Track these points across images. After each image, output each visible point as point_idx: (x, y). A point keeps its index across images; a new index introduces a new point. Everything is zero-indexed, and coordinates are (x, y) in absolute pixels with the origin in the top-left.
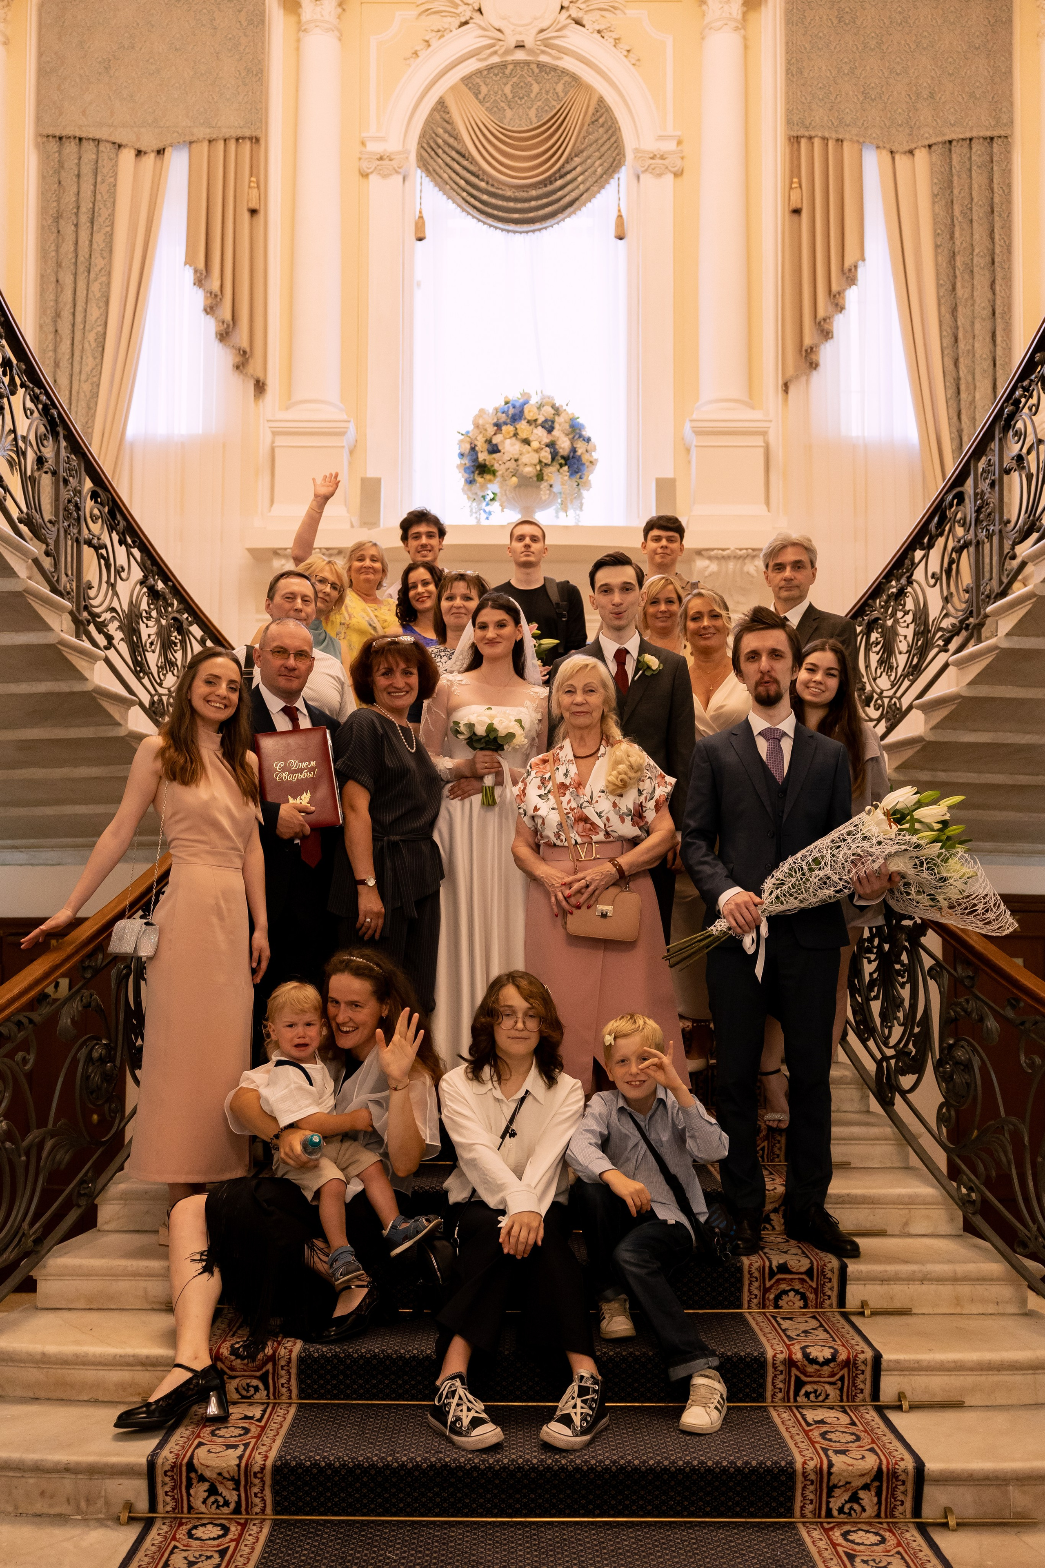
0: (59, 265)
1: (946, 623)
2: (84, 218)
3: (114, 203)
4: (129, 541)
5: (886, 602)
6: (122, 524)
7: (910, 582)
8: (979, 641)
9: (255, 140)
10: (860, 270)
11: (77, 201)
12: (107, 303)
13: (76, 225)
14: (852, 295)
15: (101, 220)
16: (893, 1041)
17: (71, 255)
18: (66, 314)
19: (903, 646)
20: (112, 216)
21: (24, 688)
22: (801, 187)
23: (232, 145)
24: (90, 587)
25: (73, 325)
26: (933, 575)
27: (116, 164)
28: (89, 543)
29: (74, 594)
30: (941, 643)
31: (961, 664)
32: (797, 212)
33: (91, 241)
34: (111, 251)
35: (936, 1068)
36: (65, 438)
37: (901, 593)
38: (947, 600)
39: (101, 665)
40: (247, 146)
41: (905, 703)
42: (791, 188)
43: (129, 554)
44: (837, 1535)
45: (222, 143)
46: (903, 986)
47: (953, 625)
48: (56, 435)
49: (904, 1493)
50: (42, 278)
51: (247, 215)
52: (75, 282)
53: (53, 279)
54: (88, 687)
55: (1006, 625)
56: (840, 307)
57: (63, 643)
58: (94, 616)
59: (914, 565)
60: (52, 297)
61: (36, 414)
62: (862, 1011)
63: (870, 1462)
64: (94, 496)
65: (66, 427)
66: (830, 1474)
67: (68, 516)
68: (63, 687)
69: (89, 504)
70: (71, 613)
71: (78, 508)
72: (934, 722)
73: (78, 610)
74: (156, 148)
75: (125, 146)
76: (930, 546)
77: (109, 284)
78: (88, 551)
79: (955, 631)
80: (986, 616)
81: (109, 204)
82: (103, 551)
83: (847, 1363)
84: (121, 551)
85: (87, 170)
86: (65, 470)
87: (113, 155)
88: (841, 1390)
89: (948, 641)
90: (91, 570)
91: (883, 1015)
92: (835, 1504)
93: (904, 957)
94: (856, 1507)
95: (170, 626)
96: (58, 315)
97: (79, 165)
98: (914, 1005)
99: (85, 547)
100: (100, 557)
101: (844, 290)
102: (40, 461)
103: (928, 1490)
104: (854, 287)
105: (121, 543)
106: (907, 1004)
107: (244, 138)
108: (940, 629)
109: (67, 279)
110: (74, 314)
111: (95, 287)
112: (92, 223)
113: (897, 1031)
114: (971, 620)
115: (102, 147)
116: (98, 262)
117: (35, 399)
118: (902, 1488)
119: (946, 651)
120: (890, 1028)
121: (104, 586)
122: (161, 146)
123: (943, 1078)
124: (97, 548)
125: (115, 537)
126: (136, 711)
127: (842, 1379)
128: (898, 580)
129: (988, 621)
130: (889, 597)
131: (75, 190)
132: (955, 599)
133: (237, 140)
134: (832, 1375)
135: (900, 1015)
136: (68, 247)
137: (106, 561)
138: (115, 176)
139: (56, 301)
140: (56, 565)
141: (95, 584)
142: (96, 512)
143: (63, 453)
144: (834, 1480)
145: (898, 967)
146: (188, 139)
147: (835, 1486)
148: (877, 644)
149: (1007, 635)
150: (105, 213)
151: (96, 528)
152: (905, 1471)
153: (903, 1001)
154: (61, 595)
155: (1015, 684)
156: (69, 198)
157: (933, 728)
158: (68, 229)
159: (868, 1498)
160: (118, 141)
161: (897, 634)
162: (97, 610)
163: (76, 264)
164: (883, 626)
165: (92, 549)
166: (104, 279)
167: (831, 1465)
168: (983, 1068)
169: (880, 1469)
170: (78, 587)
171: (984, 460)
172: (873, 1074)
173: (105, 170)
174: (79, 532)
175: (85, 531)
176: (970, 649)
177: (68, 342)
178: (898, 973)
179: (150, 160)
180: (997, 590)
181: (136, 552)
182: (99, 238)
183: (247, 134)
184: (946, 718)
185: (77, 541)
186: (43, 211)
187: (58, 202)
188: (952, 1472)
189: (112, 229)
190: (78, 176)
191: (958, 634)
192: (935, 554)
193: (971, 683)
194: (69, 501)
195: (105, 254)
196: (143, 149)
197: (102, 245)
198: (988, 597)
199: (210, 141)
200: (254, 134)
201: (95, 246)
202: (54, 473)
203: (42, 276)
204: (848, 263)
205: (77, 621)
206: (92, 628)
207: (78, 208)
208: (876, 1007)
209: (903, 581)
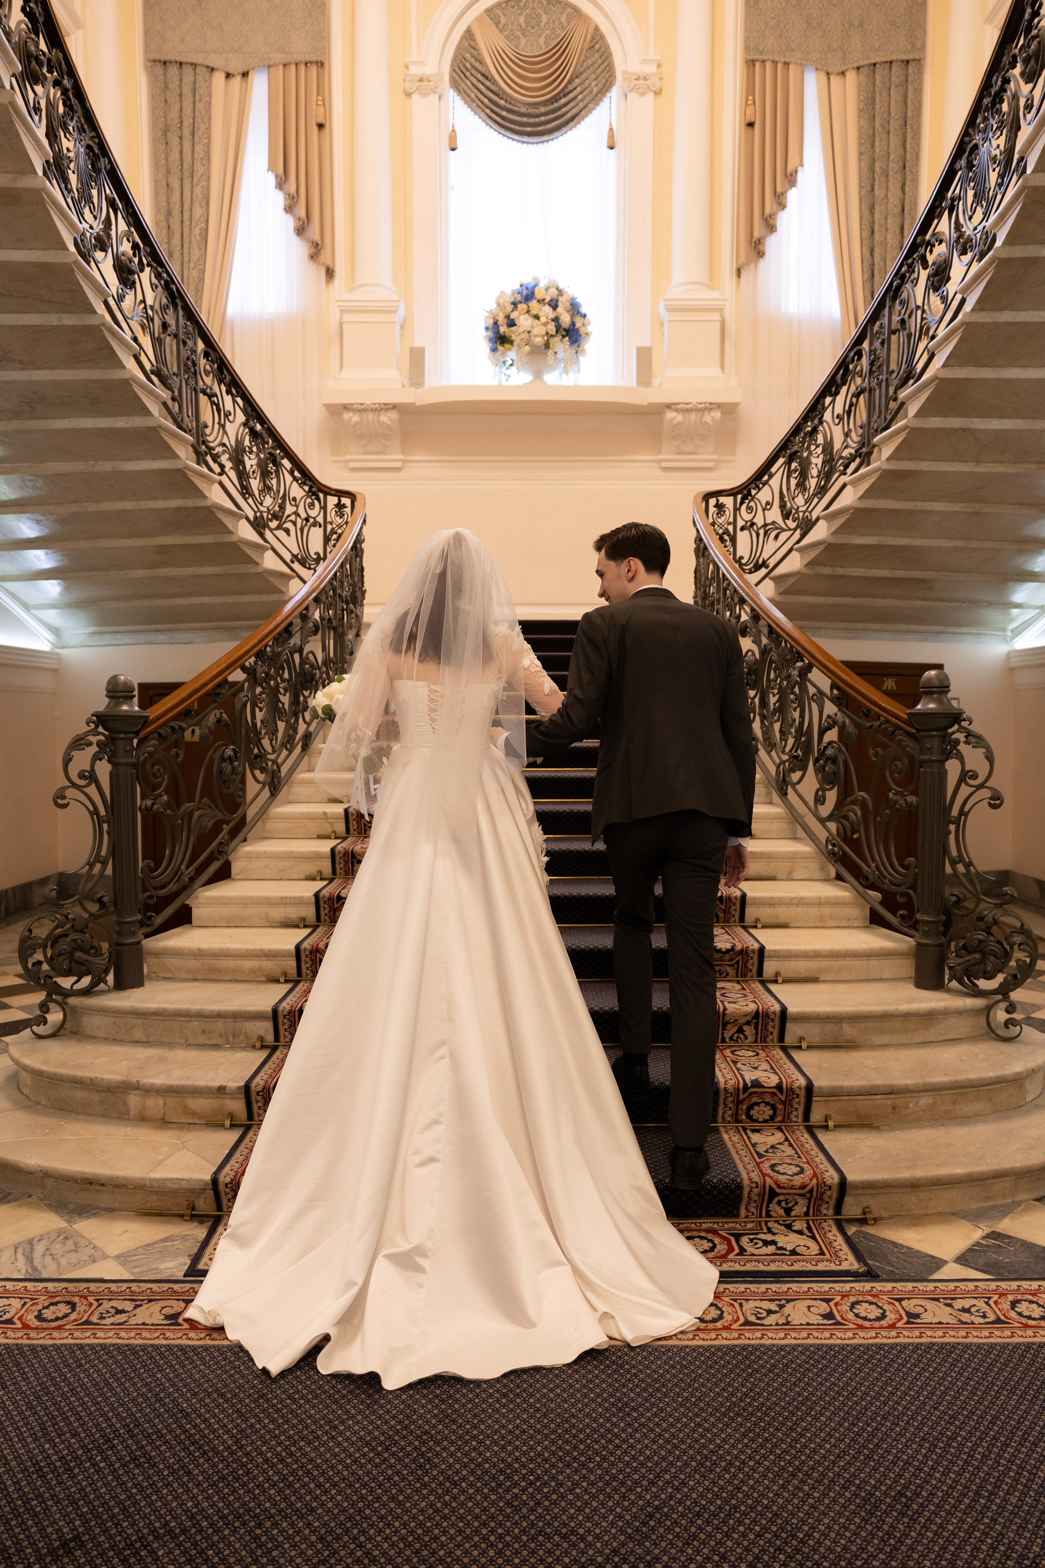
0: (168, 171)
1: (846, 453)
2: (186, 132)
3: (210, 118)
4: (234, 391)
5: (804, 438)
6: (228, 378)
7: (821, 422)
8: (869, 464)
9: (321, 64)
10: (799, 175)
11: (181, 117)
12: (208, 203)
13: (181, 138)
14: (792, 195)
15: (200, 133)
16: (787, 749)
17: (177, 163)
18: (176, 213)
19: (814, 472)
20: (209, 128)
21: (160, 504)
22: (754, 103)
23: (302, 68)
24: (206, 427)
25: (182, 222)
26: (838, 416)
27: (210, 85)
28: (204, 392)
29: (194, 431)
30: (842, 468)
31: (854, 483)
32: (751, 125)
33: (193, 151)
34: (209, 159)
35: (815, 764)
36: (182, 308)
37: (815, 431)
38: (847, 435)
39: (217, 486)
40: (314, 69)
41: (814, 516)
42: (747, 105)
43: (234, 402)
44: (727, 1052)
45: (294, 66)
46: (795, 710)
47: (851, 454)
48: (175, 306)
49: (773, 1027)
50: (156, 182)
51: (315, 128)
52: (182, 185)
53: (164, 183)
54: (208, 503)
55: (887, 451)
56: (782, 206)
57: (188, 468)
58: (211, 449)
59: (824, 409)
60: (164, 198)
61: (160, 288)
62: (767, 732)
63: (752, 1007)
64: (206, 355)
65: (183, 300)
66: (724, 1014)
67: (187, 370)
68: (189, 503)
69: (203, 361)
70: (193, 446)
71: (194, 364)
72: (833, 529)
73: (198, 443)
74: (241, 71)
75: (217, 70)
76: (837, 393)
77: (208, 187)
78: (203, 399)
79: (852, 459)
80: (874, 446)
81: (206, 120)
82: (215, 399)
83: (742, 951)
84: (228, 399)
85: (187, 90)
86: (184, 334)
87: (207, 78)
88: (737, 970)
89: (847, 466)
90: (207, 414)
91: (781, 731)
92: (727, 1035)
93: (797, 690)
94: (741, 1036)
95: (266, 459)
96: (169, 213)
97: (180, 86)
98: (802, 723)
99: (201, 396)
100: (212, 403)
101: (786, 191)
102: (165, 326)
103: (789, 1026)
104: (794, 189)
105: (228, 393)
106: (797, 722)
107: (311, 63)
108: (841, 458)
109: (175, 183)
110: (182, 212)
111: (198, 190)
112: (193, 135)
113: (791, 741)
114: (864, 450)
115: (198, 70)
116: (199, 169)
117: (158, 276)
118: (772, 1024)
119: (845, 474)
120: (786, 741)
121: (217, 426)
122: (245, 69)
123: (820, 770)
124: (210, 396)
125: (223, 388)
126: (244, 522)
127: (738, 962)
128: (812, 421)
129: (876, 450)
130: (806, 434)
131: (178, 107)
132: (853, 434)
133: (306, 64)
134: (731, 960)
135: (793, 730)
136: (175, 156)
137: (217, 407)
138: (210, 95)
139: (168, 202)
140: (180, 408)
141: (210, 424)
142: (208, 367)
143: (181, 321)
144: (727, 1018)
145: (792, 697)
146: (267, 63)
147: (728, 1023)
148: (796, 471)
149: (888, 459)
150: (203, 127)
151: (208, 380)
152: (774, 1013)
153: (794, 720)
154: (185, 431)
155: (894, 498)
156: (174, 114)
157: (833, 534)
158: (174, 141)
159: (749, 1030)
160: (211, 65)
161: (810, 463)
162: (212, 445)
163: (182, 170)
164: (800, 457)
165: (206, 398)
166: (204, 183)
167: (725, 1009)
168: (846, 763)
169: (757, 1011)
170: (197, 426)
171: (878, 323)
172: (774, 774)
173: (201, 91)
174: (196, 383)
175: (201, 383)
176: (862, 471)
177: (179, 236)
178: (792, 701)
179: (237, 81)
180: (883, 425)
181: (239, 400)
182: (199, 148)
183: (314, 58)
184: (843, 526)
185: (195, 390)
186: (154, 126)
187: (166, 118)
188: (805, 1013)
189: (209, 140)
190: (180, 95)
191: (854, 460)
192: (840, 399)
193: (862, 498)
194: (188, 359)
195: (205, 162)
196: (231, 72)
197: (202, 155)
198: (876, 431)
199: (284, 65)
200: (319, 59)
201: (196, 155)
202: (176, 336)
203: (156, 181)
204: (790, 168)
205: (197, 453)
206: (208, 458)
207: (182, 122)
208: (777, 726)
209: (816, 421)
